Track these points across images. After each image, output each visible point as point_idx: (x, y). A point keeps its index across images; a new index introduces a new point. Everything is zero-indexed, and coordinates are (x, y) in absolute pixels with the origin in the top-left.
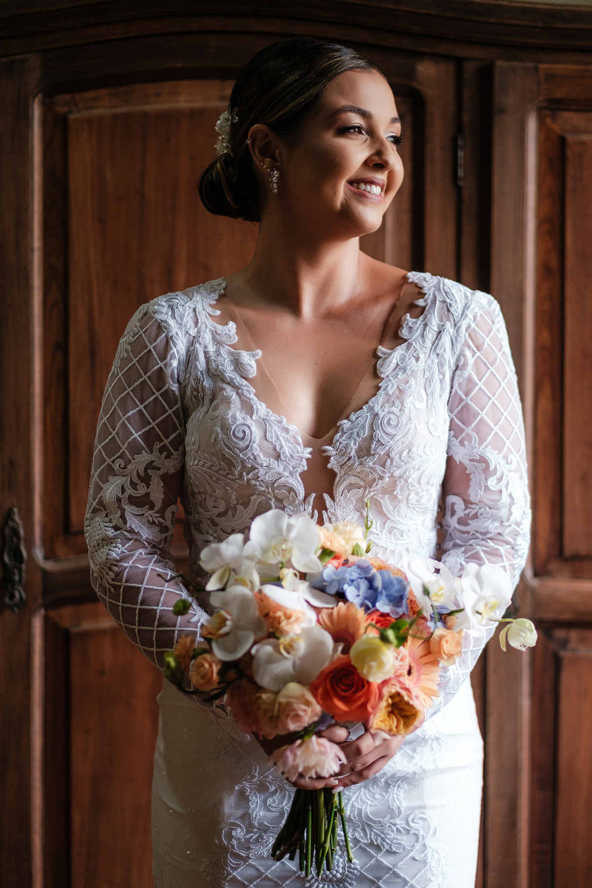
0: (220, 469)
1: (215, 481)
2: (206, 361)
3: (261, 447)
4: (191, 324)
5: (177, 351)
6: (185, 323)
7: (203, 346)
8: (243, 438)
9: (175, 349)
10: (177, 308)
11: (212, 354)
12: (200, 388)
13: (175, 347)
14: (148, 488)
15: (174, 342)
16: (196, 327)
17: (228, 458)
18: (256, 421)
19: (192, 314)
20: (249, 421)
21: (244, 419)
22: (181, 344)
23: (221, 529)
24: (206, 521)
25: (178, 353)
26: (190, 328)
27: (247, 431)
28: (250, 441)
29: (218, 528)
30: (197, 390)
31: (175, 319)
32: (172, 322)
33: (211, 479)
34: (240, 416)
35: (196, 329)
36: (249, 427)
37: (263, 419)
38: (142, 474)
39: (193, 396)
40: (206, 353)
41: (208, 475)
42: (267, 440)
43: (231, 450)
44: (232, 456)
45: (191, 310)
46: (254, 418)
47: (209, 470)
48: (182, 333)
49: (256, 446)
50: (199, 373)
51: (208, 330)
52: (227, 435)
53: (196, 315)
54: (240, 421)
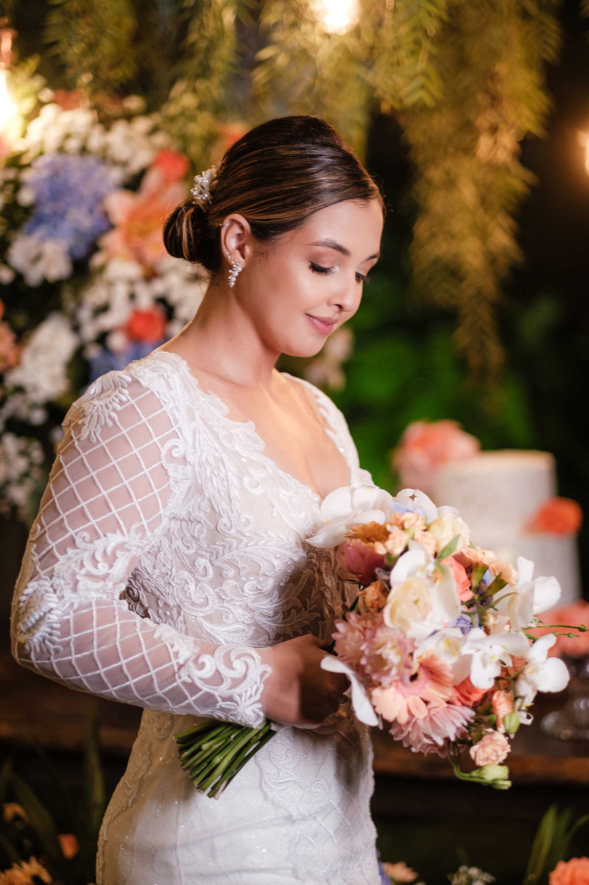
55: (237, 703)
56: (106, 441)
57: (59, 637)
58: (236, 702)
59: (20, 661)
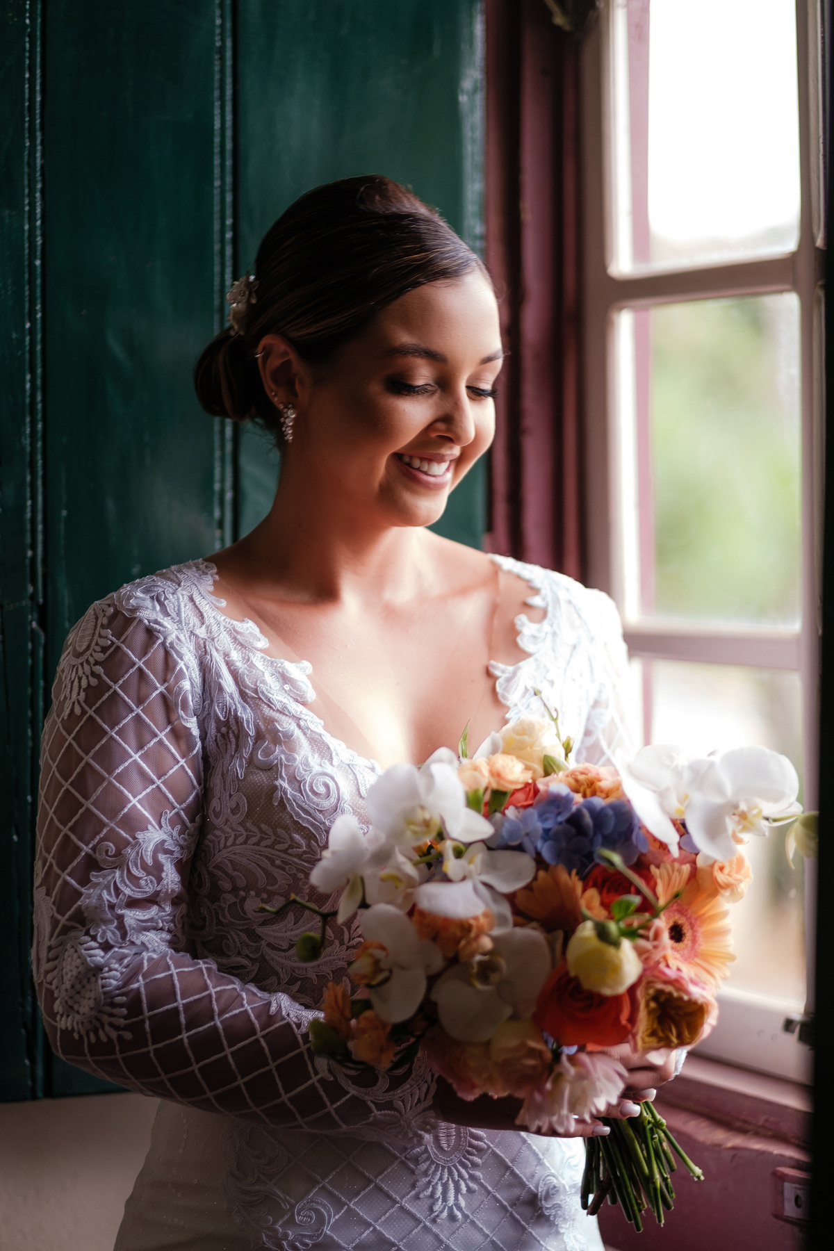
0: (291, 847)
1: (279, 867)
2: (233, 677)
3: (355, 808)
4: (194, 620)
5: (185, 664)
6: (185, 619)
7: (222, 653)
8: (328, 795)
9: (183, 663)
10: (166, 598)
11: (239, 664)
12: (232, 721)
13: (182, 659)
14: (158, 884)
15: (177, 652)
16: (203, 624)
17: (305, 828)
18: (339, 767)
19: (190, 605)
20: (329, 769)
21: (321, 766)
22: (188, 653)
23: (269, 945)
24: (238, 935)
25: (188, 668)
26: (194, 626)
27: (331, 784)
28: (338, 800)
29: (263, 942)
30: (227, 723)
31: (170, 615)
32: (167, 622)
33: (273, 863)
34: (315, 761)
35: (204, 626)
36: (333, 778)
37: (349, 765)
38: (150, 861)
39: (219, 735)
40: (229, 664)
41: (267, 857)
42: (361, 797)
43: (310, 814)
44: (313, 825)
45: (186, 598)
46: (335, 762)
47: (269, 850)
48: (185, 636)
49: (347, 806)
50: (228, 698)
51: (222, 628)
52: (300, 792)
53: (196, 607)
54: (316, 769)
55: (400, 1113)
56: (94, 708)
57: (125, 1018)
58: (396, 1110)
59: (67, 1059)
